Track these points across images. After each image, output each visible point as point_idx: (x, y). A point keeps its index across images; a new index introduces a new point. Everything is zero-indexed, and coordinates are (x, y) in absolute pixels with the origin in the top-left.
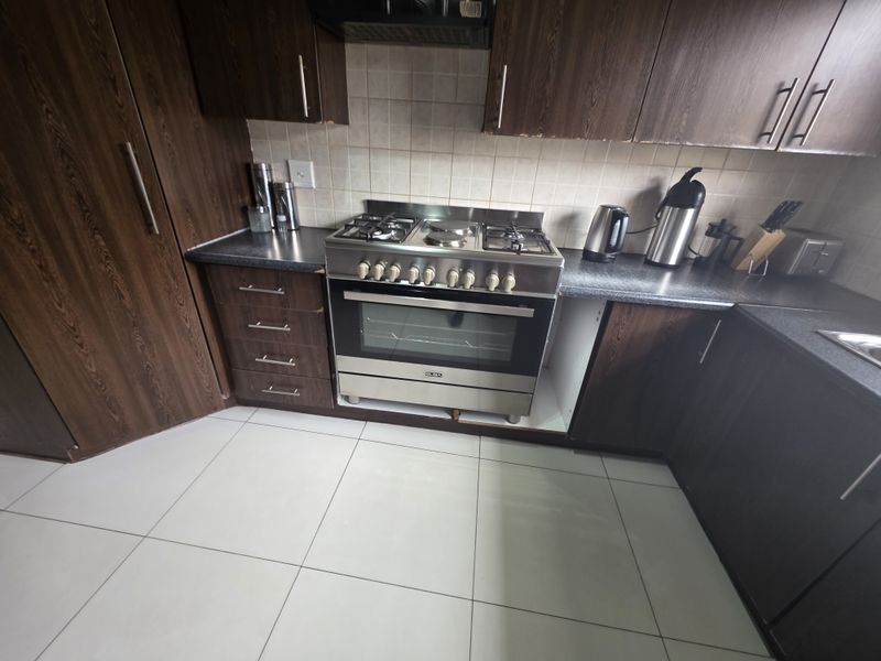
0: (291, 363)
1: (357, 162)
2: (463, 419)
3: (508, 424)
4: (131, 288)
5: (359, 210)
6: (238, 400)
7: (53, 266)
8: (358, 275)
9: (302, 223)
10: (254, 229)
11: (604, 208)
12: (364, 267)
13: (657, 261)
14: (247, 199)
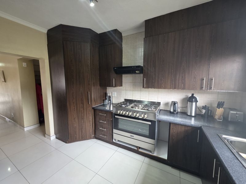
0: (105, 130)
1: (123, 92)
2: (140, 150)
3: (151, 154)
4: (84, 112)
5: (124, 100)
6: (96, 138)
7: (75, 108)
8: (118, 113)
9: (113, 103)
10: (105, 104)
11: (172, 102)
12: (119, 111)
13: (189, 115)
14: (105, 98)
